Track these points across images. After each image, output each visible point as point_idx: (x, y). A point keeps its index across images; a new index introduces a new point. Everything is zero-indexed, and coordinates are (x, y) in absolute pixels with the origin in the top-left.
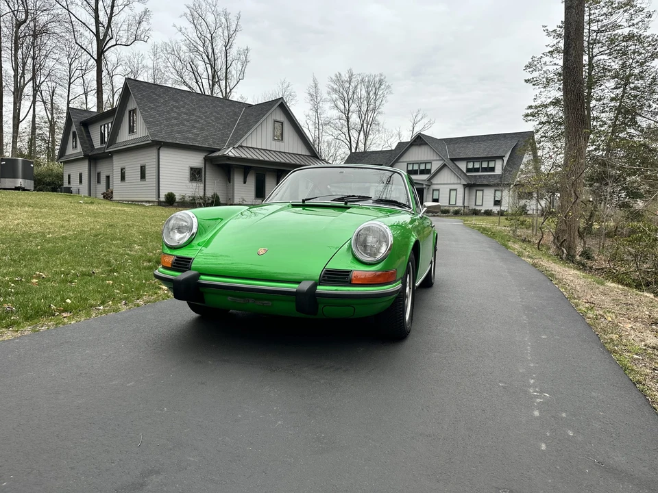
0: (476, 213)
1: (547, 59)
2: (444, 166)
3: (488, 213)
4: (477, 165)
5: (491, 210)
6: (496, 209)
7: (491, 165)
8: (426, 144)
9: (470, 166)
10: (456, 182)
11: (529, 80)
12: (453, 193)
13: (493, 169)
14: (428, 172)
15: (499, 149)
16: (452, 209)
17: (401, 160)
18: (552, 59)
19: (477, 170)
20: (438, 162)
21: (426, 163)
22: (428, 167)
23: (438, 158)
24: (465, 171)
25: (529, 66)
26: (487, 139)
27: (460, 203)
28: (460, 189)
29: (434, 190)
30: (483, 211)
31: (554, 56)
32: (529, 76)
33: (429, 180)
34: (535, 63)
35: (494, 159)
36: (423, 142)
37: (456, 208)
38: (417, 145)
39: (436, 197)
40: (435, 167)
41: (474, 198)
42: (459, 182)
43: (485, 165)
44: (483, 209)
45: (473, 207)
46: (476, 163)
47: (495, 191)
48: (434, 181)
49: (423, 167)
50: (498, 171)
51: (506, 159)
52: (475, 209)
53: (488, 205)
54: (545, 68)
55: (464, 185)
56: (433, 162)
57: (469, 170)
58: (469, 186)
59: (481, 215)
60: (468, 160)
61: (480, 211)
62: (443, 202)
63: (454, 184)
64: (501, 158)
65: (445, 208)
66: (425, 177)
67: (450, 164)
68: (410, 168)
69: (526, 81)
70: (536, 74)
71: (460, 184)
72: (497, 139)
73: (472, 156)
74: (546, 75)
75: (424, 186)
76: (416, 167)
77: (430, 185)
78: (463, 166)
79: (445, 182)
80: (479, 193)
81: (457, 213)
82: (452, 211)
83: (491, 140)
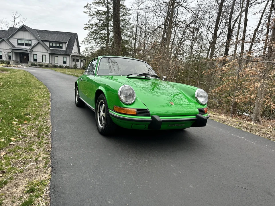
0: (55, 67)
1: (93, 5)
2: (39, 43)
3: (61, 67)
4: (54, 45)
5: (62, 66)
6: (64, 65)
7: (61, 45)
8: (27, 31)
9: (51, 45)
10: (45, 51)
11: (85, 12)
12: (44, 57)
13: (62, 48)
14: (30, 45)
15: (64, 39)
16: (44, 64)
17: (14, 37)
18: (95, 6)
19: (54, 47)
20: (35, 41)
21: (28, 41)
22: (30, 42)
23: (35, 39)
24: (49, 47)
25: (86, 7)
26: (57, 33)
27: (48, 62)
28: (48, 56)
29: (34, 54)
30: (58, 66)
31: (96, 5)
32: (86, 11)
33: (31, 49)
34: (88, 6)
35: (62, 43)
36: (25, 30)
37: (46, 64)
38: (22, 30)
39: (35, 58)
40: (34, 43)
41: (54, 60)
42: (47, 52)
43: (58, 45)
44: (59, 65)
45: (54, 64)
46: (53, 44)
47: (63, 57)
48: (34, 50)
49: (26, 42)
50: (64, 48)
51: (67, 44)
52: (55, 65)
53: (61, 63)
54: (92, 9)
55: (49, 53)
56: (32, 41)
57: (50, 47)
58: (51, 54)
59: (58, 68)
60: (50, 42)
61: (57, 66)
62: (39, 61)
63: (44, 52)
64: (65, 43)
65: (41, 63)
66: (28, 47)
67: (41, 42)
68: (19, 42)
69: (84, 12)
70: (88, 10)
71: (47, 53)
72: (62, 34)
73: (51, 40)
74: (92, 12)
75: (29, 52)
76: (23, 42)
77: (31, 52)
78: (48, 44)
79: (40, 51)
80: (56, 58)
81: (47, 66)
82: (44, 65)
83: (59, 34)
